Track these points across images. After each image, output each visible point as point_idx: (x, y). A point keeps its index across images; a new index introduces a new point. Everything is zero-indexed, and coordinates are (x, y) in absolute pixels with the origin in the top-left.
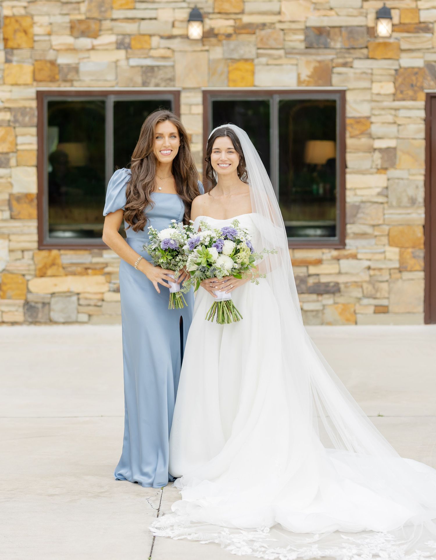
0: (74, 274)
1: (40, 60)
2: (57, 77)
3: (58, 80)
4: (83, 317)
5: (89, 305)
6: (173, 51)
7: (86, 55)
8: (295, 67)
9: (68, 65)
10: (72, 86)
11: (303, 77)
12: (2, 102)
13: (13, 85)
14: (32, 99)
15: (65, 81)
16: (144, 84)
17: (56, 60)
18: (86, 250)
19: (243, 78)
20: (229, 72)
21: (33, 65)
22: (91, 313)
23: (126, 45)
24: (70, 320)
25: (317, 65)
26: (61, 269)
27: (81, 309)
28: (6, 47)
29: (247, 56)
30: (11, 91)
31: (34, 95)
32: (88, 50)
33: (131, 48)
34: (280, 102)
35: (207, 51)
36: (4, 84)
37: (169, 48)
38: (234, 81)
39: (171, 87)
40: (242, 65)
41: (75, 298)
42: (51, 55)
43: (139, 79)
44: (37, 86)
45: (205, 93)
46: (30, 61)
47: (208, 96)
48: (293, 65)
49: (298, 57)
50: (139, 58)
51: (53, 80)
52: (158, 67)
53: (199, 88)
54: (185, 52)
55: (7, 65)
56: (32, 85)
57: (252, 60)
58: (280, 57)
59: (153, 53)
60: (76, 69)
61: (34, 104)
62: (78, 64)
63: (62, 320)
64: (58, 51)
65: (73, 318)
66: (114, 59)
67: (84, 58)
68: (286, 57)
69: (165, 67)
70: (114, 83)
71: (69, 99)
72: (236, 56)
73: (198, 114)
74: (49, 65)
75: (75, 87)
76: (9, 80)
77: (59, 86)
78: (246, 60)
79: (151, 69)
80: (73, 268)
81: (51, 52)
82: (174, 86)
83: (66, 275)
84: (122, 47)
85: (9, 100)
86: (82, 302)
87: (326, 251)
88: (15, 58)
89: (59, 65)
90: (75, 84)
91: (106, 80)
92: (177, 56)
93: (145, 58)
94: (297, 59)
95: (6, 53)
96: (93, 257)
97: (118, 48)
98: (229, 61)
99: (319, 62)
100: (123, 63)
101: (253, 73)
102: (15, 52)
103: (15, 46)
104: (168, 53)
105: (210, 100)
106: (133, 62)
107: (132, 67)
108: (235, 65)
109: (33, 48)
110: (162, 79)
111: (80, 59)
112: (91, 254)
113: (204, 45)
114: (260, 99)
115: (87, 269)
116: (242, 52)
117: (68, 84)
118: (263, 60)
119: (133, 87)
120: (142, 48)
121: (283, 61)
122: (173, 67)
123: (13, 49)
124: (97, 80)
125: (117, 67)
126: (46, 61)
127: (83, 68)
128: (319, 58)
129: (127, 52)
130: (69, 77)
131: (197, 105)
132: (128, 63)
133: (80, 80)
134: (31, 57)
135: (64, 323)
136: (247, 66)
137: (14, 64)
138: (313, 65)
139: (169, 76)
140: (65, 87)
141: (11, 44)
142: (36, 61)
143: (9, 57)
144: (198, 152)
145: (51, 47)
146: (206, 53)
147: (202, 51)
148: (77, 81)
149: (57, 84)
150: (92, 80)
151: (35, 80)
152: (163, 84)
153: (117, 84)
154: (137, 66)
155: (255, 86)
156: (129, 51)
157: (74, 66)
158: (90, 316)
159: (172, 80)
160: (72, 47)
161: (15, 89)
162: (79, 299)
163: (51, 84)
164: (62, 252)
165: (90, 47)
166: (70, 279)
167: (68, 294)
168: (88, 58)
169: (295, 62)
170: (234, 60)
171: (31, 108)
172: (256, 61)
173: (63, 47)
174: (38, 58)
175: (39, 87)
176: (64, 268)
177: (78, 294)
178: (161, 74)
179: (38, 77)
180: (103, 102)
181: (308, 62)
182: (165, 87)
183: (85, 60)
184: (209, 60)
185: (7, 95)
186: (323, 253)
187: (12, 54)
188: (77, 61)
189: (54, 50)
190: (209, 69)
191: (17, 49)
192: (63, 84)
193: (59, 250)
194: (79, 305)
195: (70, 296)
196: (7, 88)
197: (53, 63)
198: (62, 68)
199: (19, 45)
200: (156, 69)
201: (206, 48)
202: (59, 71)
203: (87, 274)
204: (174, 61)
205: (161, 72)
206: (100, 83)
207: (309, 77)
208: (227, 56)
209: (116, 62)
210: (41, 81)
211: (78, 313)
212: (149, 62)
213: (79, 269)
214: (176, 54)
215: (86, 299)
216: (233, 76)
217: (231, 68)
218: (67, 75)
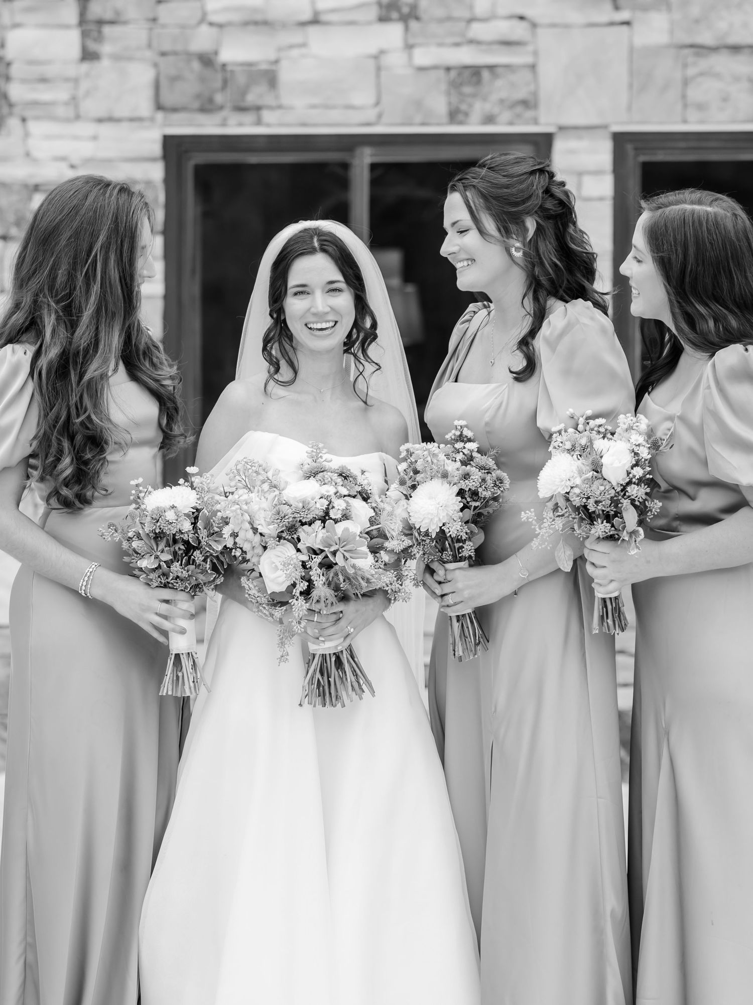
1: (175, 53)
2: (219, 98)
3: (221, 108)
6: (534, 25)
7: (296, 37)
9: (248, 65)
10: (259, 122)
12: (73, 167)
13: (100, 120)
14: (153, 160)
15: (241, 109)
16: (454, 115)
17: (216, 53)
19: (725, 99)
20: (686, 82)
21: (156, 65)
23: (405, 10)
28: (83, 20)
29: (738, 38)
30: (95, 138)
31: (157, 149)
32: (303, 24)
33: (417, 18)
35: (627, 23)
36: (78, 117)
37: (522, 18)
38: (701, 107)
39: (527, 123)
40: (722, 62)
42: (202, 40)
43: (439, 104)
44: (165, 125)
45: (620, 140)
46: (148, 54)
47: (629, 147)
50: (440, 45)
51: (207, 106)
52: (491, 68)
53: (605, 127)
54: (567, 26)
55: (85, 67)
56: (152, 119)
57: (751, 49)
59: (478, 30)
60: (271, 78)
61: (156, 172)
62: (276, 62)
64: (220, 26)
66: (373, 50)
67: (291, 47)
69: (510, 68)
70: (371, 115)
71: (253, 159)
72: (706, 38)
73: (601, 199)
74: (196, 65)
75: (268, 125)
76: (92, 107)
77: (224, 124)
78: (736, 49)
79: (474, 73)
81: (204, 28)
82: (536, 122)
84: (395, 15)
85: (88, 161)
88: (106, 49)
89: (224, 65)
90: (267, 116)
91: (350, 107)
92: (545, 37)
93: (457, 45)
95: (85, 35)
97: (383, 19)
98: (687, 51)
100: (396, 60)
101: (752, 85)
102: (107, 30)
103: (108, 16)
104: (519, 31)
105: (636, 159)
106: (423, 56)
107: (422, 69)
108: (704, 63)
109: (154, 20)
110: (502, 101)
111: (280, 49)
113: (617, 8)
116: (722, 25)
117: (249, 118)
119: (423, 124)
120: (449, 19)
122: (533, 67)
123: (101, 22)
124: (327, 107)
125: (379, 69)
126: (189, 55)
127: (287, 75)
129: (407, 29)
130: (251, 98)
131: (598, 173)
132: (410, 57)
133: (279, 107)
134: (149, 46)
136: (739, 65)
137: (105, 63)
139: (521, 94)
140: (240, 124)
141: (96, 10)
142: (163, 54)
143: (92, 46)
145: (203, 19)
146: (625, 28)
147: (612, 24)
148: (270, 108)
149: (217, 118)
150: (314, 107)
151: (159, 107)
152: (506, 116)
153: (380, 116)
154: (435, 67)
156: (413, 24)
157: (264, 67)
159: (528, 103)
160: (259, 17)
161: (106, 130)
163: (201, 118)
165: (307, 16)
168: (304, 45)
170: (700, 49)
171: (149, 183)
173: (235, 17)
174: (167, 47)
175: (170, 125)
178: (500, 89)
179: (168, 98)
180: (344, 167)
182: (511, 123)
183: (295, 52)
184: (631, 50)
185: (86, 149)
187: (100, 38)
188: (272, 56)
189: (211, 24)
190: (631, 73)
191: (112, 22)
192: (234, 118)
196: (86, 128)
197: (207, 60)
198: (232, 72)
199: (117, 13)
200: (486, 74)
201: (624, 15)
202: (225, 83)
204: (536, 53)
205: (499, 83)
206: (335, 115)
208: (682, 37)
209: (377, 57)
210: (175, 110)
212: (466, 56)
214: (540, 31)
216: (695, 94)
217: (691, 71)
218: (244, 93)
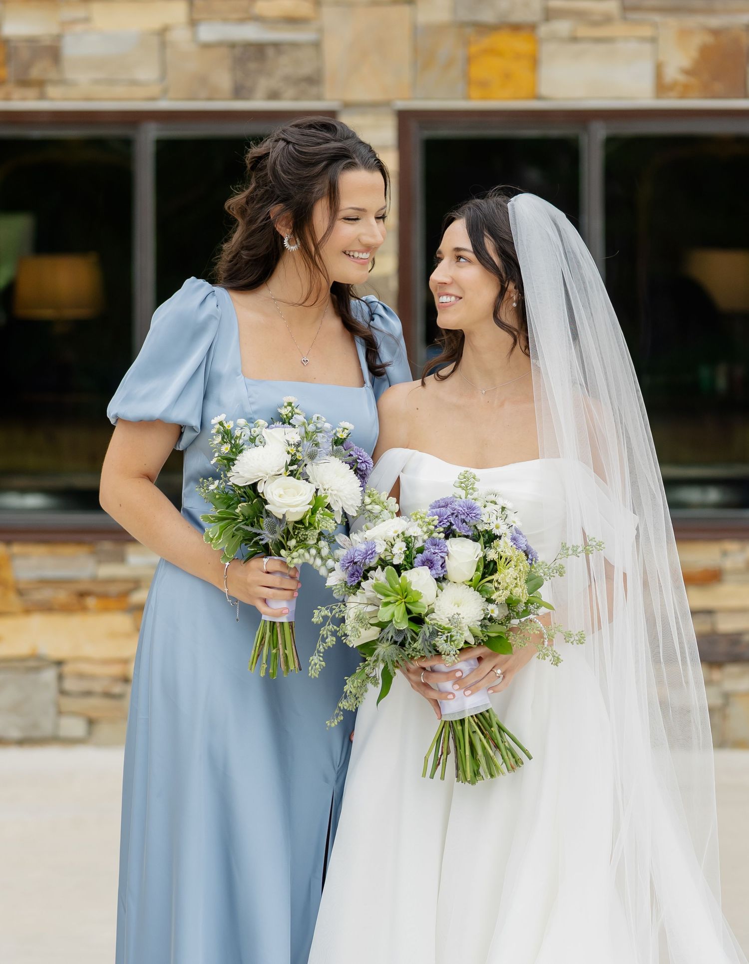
0: (47, 608)
2: (2, 73)
3: (3, 82)
4: (74, 727)
5: (88, 694)
6: (318, 3)
7: (78, 12)
8: (647, 47)
9: (32, 41)
10: (42, 97)
11: (672, 73)
15: (24, 83)
16: (239, 92)
18: (79, 543)
19: (507, 76)
20: (469, 60)
22: (94, 714)
24: (36, 734)
25: (709, 39)
26: (12, 597)
27: (68, 704)
29: (519, 16)
34: (610, 141)
35: (410, 2)
38: (484, 85)
39: (311, 99)
40: (505, 41)
41: (49, 675)
43: (224, 80)
45: (405, 118)
47: (413, 125)
48: (643, 39)
49: (657, 18)
50: (225, 20)
52: (277, 46)
53: (389, 103)
54: (351, 4)
57: (532, 28)
58: (607, 20)
59: (262, 7)
60: (54, 53)
62: (59, 37)
63: (15, 734)
64: (4, 2)
65: (46, 727)
66: (158, 27)
67: (74, 22)
68: (625, 19)
69: (295, 45)
70: (155, 90)
71: (36, 133)
72: (487, 16)
75: (52, 99)
77: (7, 98)
78: (516, 28)
79: (257, 52)
80: (46, 594)
82: (319, 98)
83: (27, 611)
86: (70, 685)
87: (732, 546)
89: (7, 40)
90: (51, 91)
91: (134, 83)
92: (329, 16)
93: (242, 21)
94: (655, 25)
96: (100, 562)
98: (469, 30)
99: (716, 32)
100: (180, 36)
101: (535, 62)
104: (304, 8)
105: (418, 135)
106: (209, 32)
107: (207, 46)
108: (487, 41)
110: (287, 79)
111: (64, 24)
112: (94, 553)
114: (555, 132)
115: (82, 595)
116: (503, 5)
117: (32, 92)
118: (563, 27)
119: (210, 99)
121: (617, 30)
122: (317, 45)
124: (111, 82)
125: (163, 45)
127: (71, 49)
128: (715, 22)
129: (191, 6)
130: (35, 73)
131: (383, 149)
132: (195, 34)
133: (62, 82)
135: (22, 742)
136: (519, 44)
138: (698, 40)
139: (306, 70)
140: (24, 99)
144: (385, 279)
146: (407, 8)
147: (396, 2)
148: (55, 83)
149: (2, 92)
150: (97, 82)
152: (291, 92)
153: (165, 93)
154: (219, 44)
155: (538, 97)
157: (48, 43)
158: (91, 723)
159: (313, 80)
162: (60, 677)
164: (16, 549)
166: (37, 621)
167: (32, 664)
168: (87, 20)
169: (647, 32)
170: (483, 28)
172: (544, 30)
176: (20, 593)
177: (59, 663)
178: (284, 66)
180: (128, 143)
181: (684, 34)
182: (296, 99)
183: (79, 28)
184: (415, 30)
186: (725, 554)
188: (54, 29)
190: (415, 50)
192: (18, 93)
193: (8, 543)
194: (63, 692)
195: (37, 669)
198: (16, 48)
200: (270, 52)
202: (8, 57)
203: (84, 609)
204: (321, 30)
205: (284, 60)
206: (120, 91)
207: (687, 72)
208: (465, 15)
209: (163, 32)
211: (60, 713)
212: (250, 33)
213: (62, 596)
214: (324, 9)
215: (81, 676)
216: (478, 71)
217: (474, 49)
218: (27, 66)
